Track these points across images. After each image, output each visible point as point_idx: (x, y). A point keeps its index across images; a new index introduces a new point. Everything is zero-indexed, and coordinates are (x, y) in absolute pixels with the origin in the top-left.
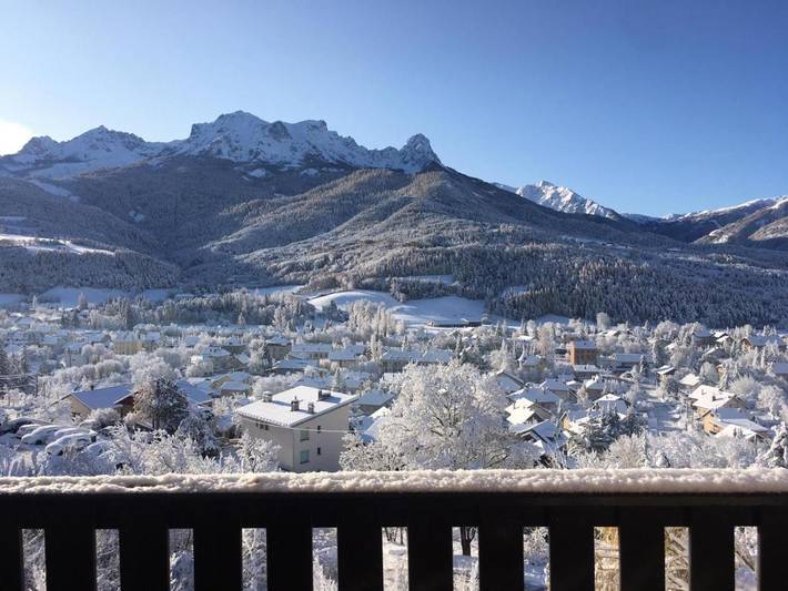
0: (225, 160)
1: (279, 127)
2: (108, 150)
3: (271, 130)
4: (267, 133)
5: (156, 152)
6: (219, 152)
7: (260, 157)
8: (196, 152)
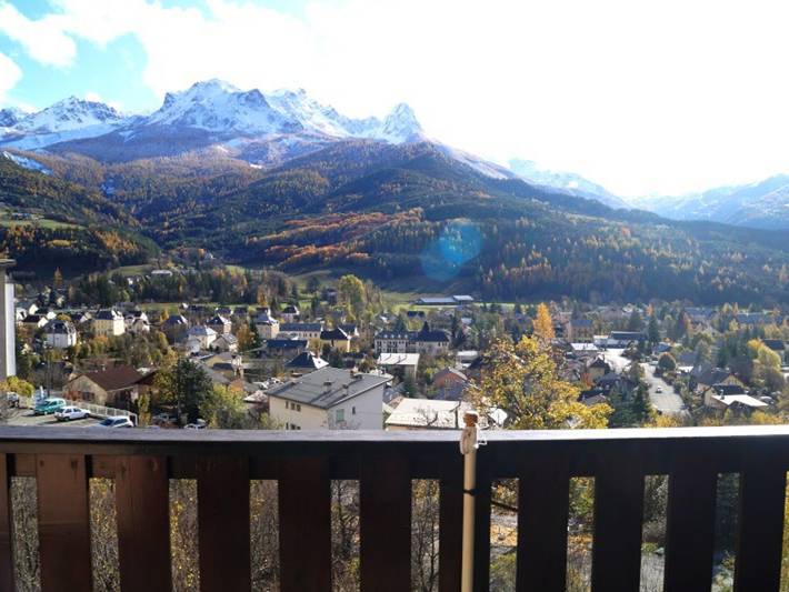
0: (200, 130)
1: (256, 95)
2: (80, 121)
3: (247, 99)
4: (243, 102)
5: (128, 123)
6: (194, 122)
7: (236, 126)
8: (169, 122)
